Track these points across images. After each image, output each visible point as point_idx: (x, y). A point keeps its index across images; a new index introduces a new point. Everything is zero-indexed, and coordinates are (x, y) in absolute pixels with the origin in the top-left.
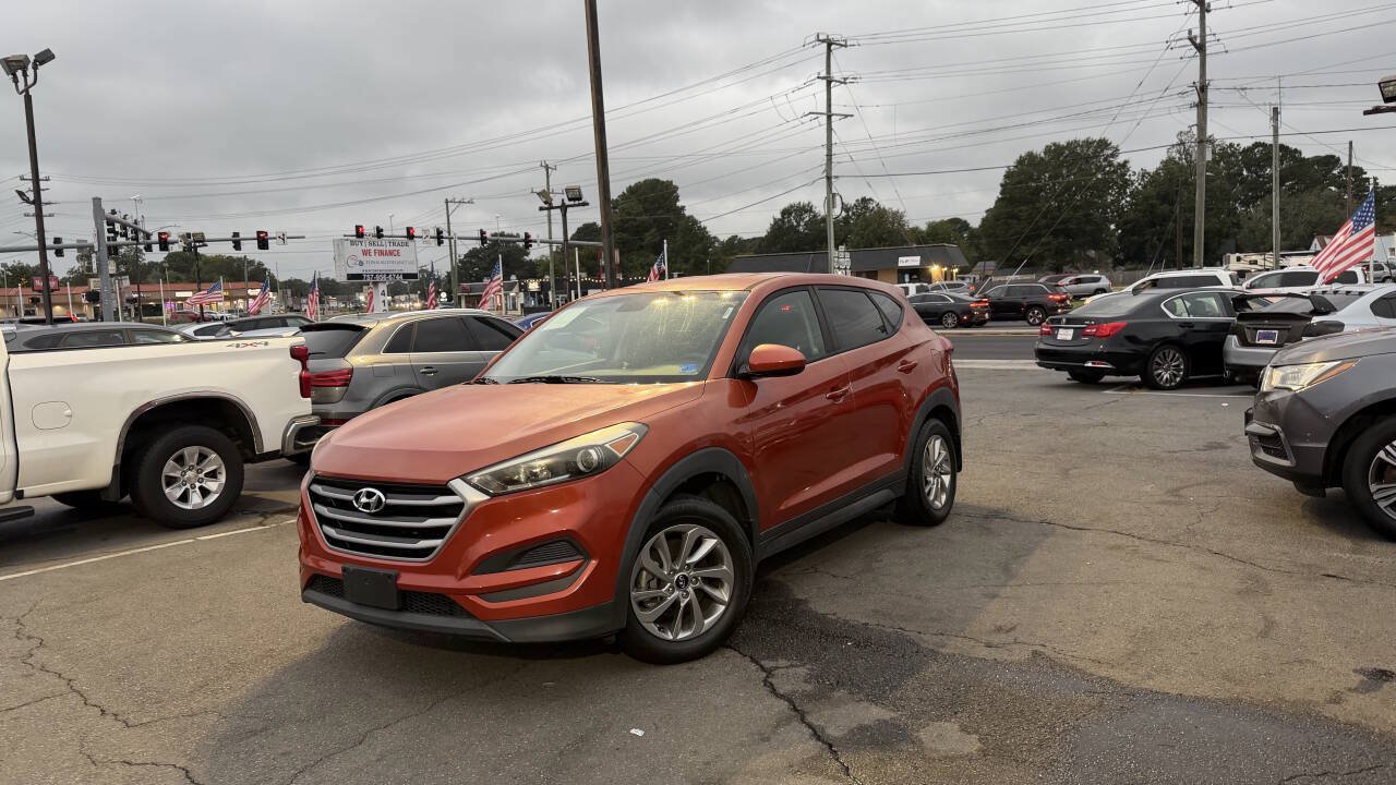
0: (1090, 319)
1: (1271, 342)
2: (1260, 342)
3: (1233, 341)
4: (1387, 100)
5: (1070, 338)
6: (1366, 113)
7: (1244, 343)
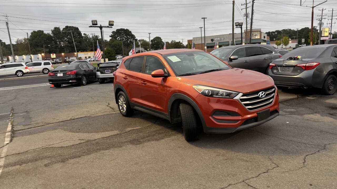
0: (68, 70)
1: (109, 72)
2: (107, 72)
3: (99, 73)
4: (93, 25)
5: (62, 75)
6: (89, 27)
7: (102, 73)
